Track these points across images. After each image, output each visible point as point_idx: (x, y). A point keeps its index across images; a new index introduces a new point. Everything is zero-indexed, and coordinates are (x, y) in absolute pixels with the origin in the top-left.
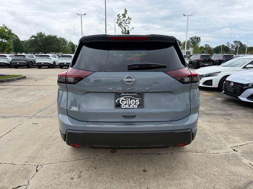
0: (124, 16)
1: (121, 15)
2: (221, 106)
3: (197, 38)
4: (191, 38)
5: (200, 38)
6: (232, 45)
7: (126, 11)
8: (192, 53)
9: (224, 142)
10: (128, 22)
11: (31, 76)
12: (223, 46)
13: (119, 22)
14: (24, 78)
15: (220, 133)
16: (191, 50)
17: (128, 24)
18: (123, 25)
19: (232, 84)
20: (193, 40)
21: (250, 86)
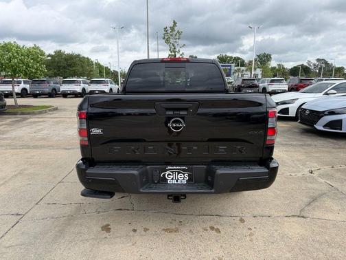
0: (172, 29)
1: (168, 28)
2: (299, 137)
3: (267, 56)
4: (259, 56)
5: (270, 55)
6: (314, 65)
7: (175, 23)
8: (260, 77)
9: (301, 167)
10: (177, 37)
11: (63, 108)
12: (302, 66)
13: (166, 37)
14: (56, 109)
15: (298, 160)
16: (259, 72)
17: (178, 40)
18: (172, 41)
19: (307, 112)
20: (261, 59)
21: (326, 113)
